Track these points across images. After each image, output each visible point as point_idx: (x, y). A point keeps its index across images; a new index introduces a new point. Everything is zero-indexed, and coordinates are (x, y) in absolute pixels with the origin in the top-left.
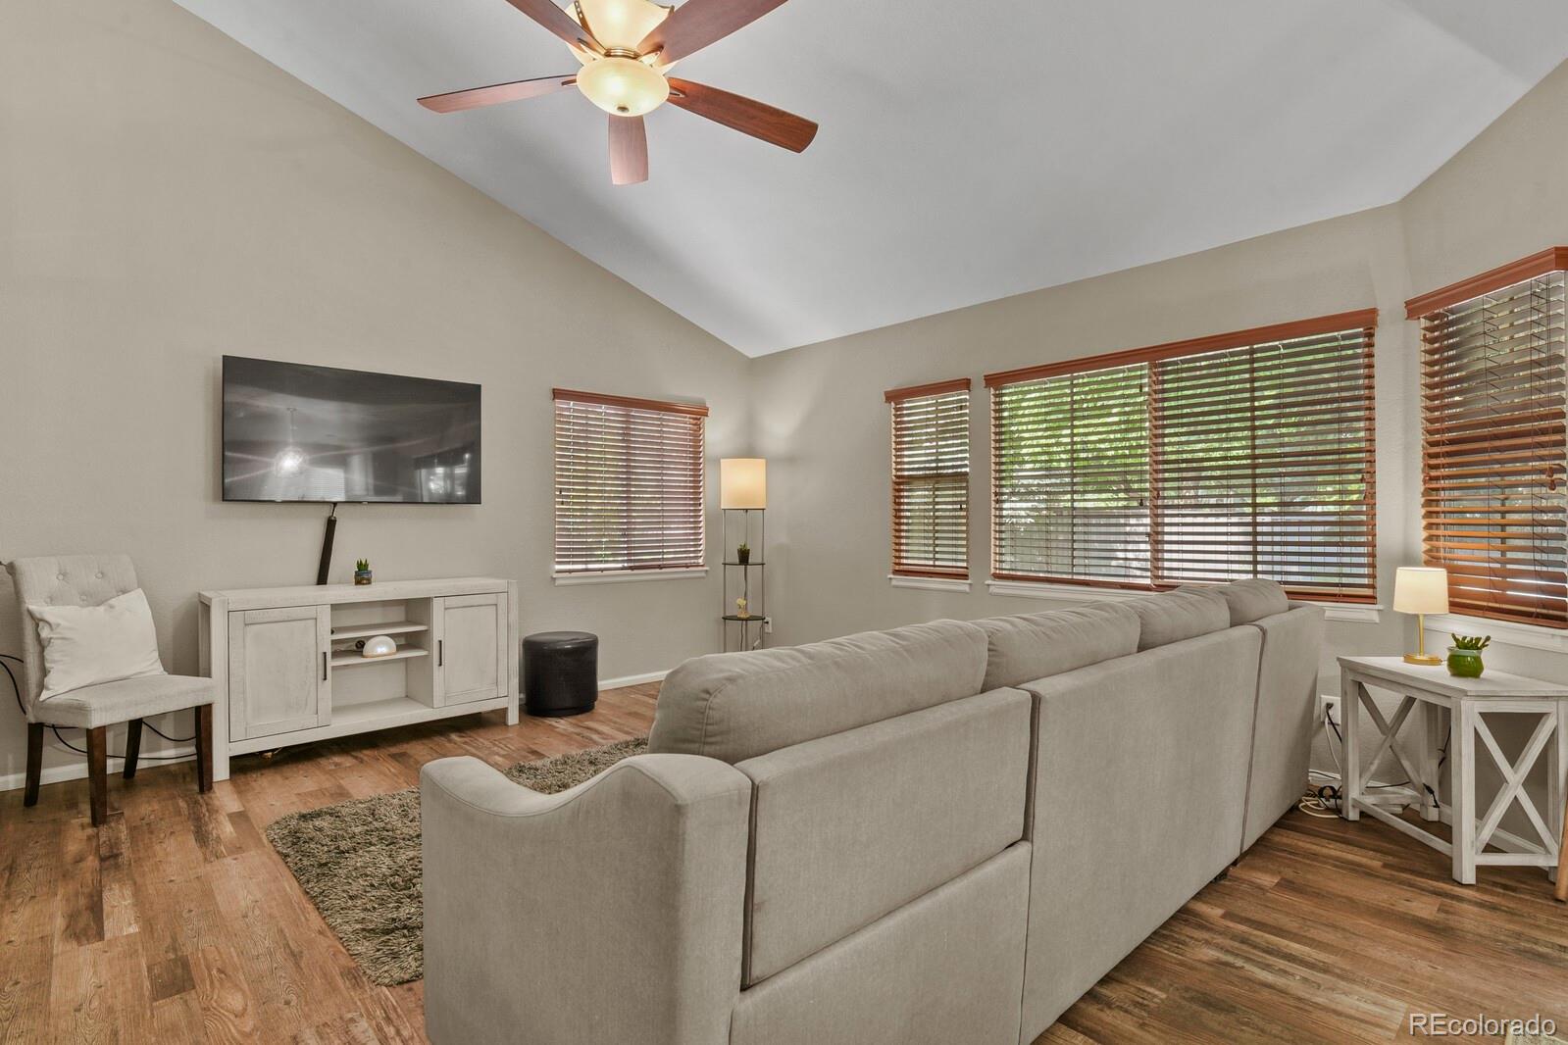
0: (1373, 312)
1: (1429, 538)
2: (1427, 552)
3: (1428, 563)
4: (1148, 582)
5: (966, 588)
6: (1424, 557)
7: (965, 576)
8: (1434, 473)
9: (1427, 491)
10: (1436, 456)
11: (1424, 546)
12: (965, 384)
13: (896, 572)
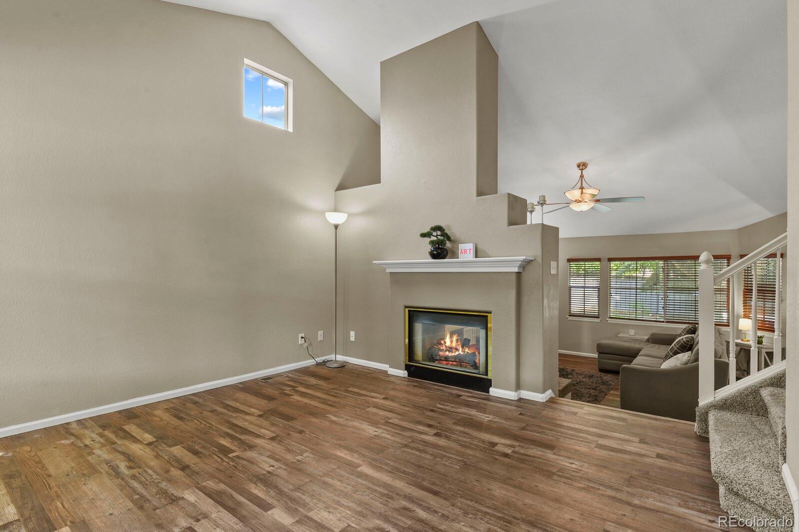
0: (730, 255)
1: (744, 312)
2: (744, 315)
3: (744, 318)
4: (663, 320)
5: (599, 321)
6: (743, 316)
7: (598, 318)
8: (746, 293)
9: (744, 300)
10: (746, 292)
11: (743, 313)
12: (599, 260)
13: (569, 316)
